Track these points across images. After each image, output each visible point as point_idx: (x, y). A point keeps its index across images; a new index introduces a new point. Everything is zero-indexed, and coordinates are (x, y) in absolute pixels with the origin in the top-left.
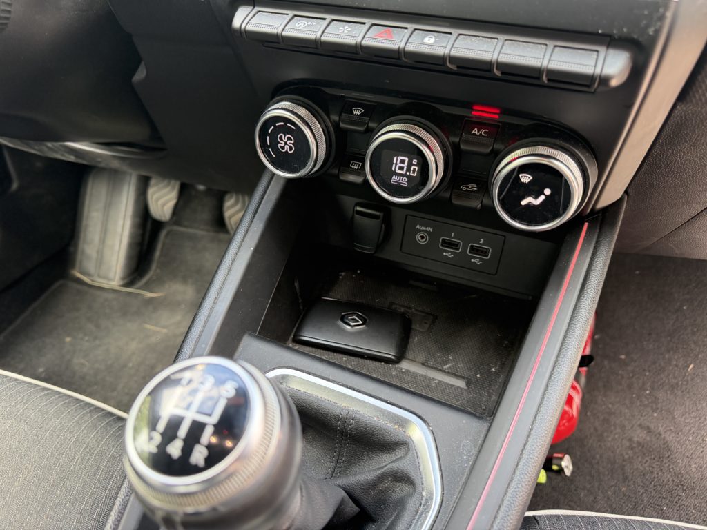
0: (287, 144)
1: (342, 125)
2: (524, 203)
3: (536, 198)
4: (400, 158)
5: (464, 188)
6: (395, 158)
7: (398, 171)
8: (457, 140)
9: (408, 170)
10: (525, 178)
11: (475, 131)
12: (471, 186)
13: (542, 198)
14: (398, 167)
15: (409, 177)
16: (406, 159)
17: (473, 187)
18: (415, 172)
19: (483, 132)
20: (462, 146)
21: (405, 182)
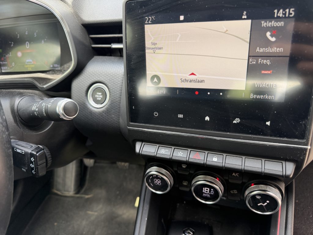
0: (158, 182)
1: (180, 172)
3: (264, 204)
4: (206, 188)
5: (232, 192)
6: (204, 188)
8: (227, 178)
9: (210, 192)
10: (258, 197)
11: (234, 174)
12: (235, 191)
13: (266, 204)
14: (205, 191)
15: (210, 195)
16: (209, 189)
18: (212, 192)
19: (237, 174)
20: (230, 181)
21: (209, 196)
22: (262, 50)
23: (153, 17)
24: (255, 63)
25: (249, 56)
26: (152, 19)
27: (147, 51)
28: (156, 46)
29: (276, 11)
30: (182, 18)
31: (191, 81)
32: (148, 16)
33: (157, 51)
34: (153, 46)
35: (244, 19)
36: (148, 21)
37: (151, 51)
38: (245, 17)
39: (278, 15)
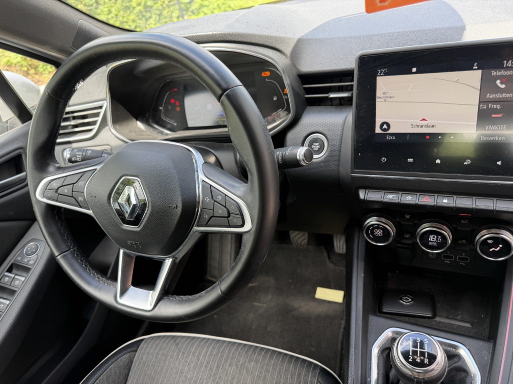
0: (379, 233)
1: (402, 223)
2: (491, 250)
3: (496, 248)
4: (432, 236)
5: (460, 242)
6: (430, 236)
7: (431, 240)
8: (455, 226)
9: (437, 240)
10: (490, 242)
11: (462, 221)
12: (463, 241)
13: (499, 248)
15: (437, 243)
16: (436, 236)
17: (464, 242)
18: (440, 240)
19: (466, 221)
20: (458, 228)
21: (435, 244)
22: (492, 96)
23: (386, 70)
24: (485, 107)
25: (480, 102)
26: (385, 71)
27: (377, 100)
28: (388, 95)
29: (505, 62)
30: (414, 70)
31: (422, 127)
32: (380, 69)
33: (388, 100)
34: (384, 96)
35: (475, 69)
36: (380, 73)
37: (382, 100)
38: (476, 68)
39: (508, 65)
